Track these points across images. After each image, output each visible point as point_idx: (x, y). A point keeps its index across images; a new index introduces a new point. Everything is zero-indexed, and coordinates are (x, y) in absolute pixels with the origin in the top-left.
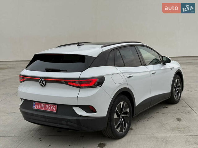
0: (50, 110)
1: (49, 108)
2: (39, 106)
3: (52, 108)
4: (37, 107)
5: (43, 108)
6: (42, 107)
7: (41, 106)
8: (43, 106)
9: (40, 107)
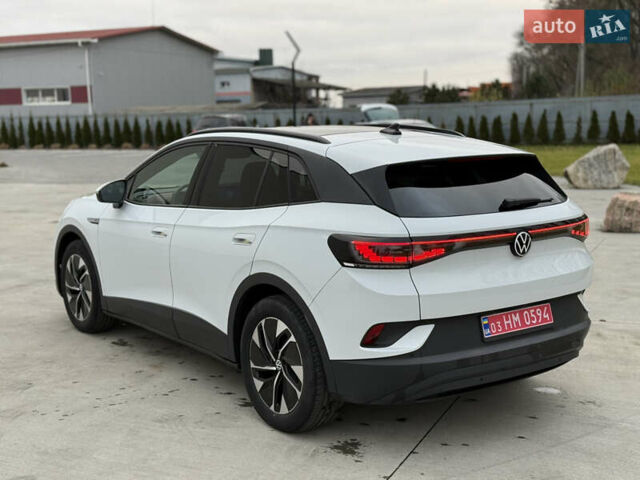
0: (537, 323)
1: (533, 319)
2: (502, 324)
3: (540, 315)
4: (498, 328)
5: (517, 323)
6: (513, 323)
7: (510, 322)
8: (517, 318)
9: (508, 325)
